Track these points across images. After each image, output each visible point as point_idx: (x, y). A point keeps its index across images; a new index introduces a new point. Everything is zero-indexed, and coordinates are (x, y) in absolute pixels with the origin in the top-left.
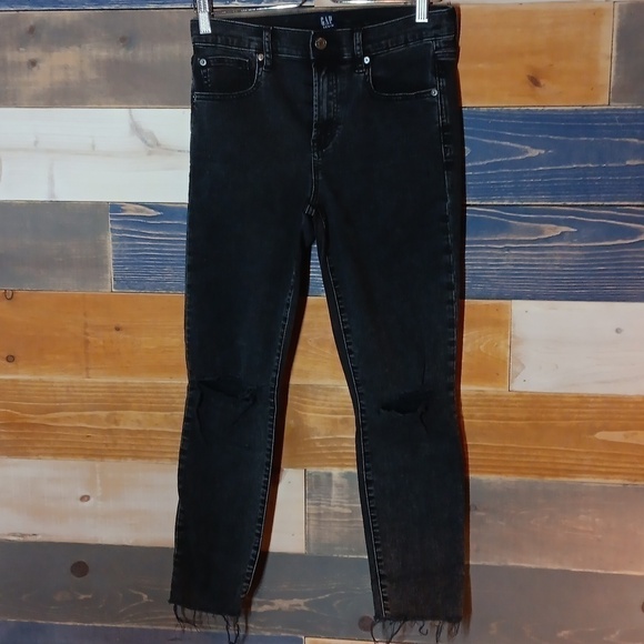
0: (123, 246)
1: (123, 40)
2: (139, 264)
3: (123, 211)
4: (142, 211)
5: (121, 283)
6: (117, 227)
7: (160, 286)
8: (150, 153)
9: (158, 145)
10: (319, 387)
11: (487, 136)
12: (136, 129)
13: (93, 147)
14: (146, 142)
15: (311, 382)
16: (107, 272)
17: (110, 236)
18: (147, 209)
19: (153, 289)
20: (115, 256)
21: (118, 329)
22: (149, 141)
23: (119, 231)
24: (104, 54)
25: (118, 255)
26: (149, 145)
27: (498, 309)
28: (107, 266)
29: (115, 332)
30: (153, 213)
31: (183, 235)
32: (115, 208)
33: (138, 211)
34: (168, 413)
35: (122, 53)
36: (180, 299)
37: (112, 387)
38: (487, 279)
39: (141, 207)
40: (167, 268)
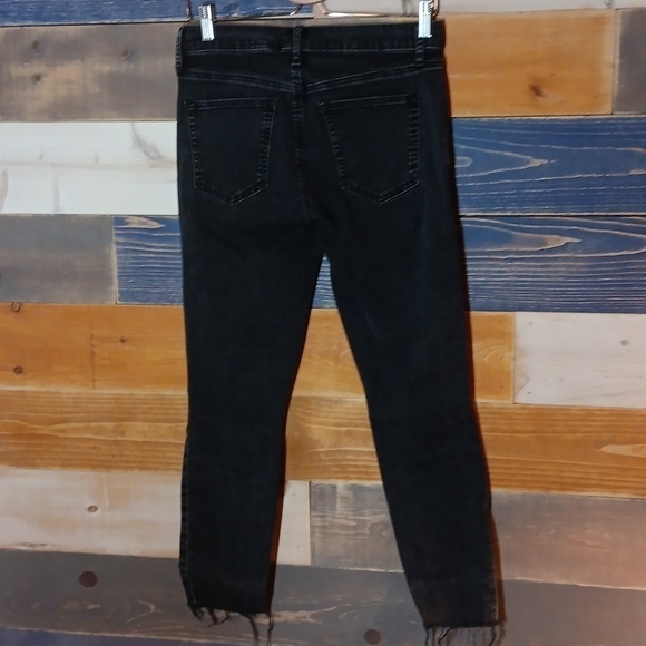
0: (127, 258)
1: (125, 53)
2: (143, 276)
3: (127, 224)
4: (145, 223)
5: (126, 295)
6: (121, 240)
7: (164, 298)
8: (152, 166)
9: (160, 157)
10: (322, 399)
11: (488, 146)
12: (139, 142)
13: (97, 160)
14: (148, 155)
15: (314, 394)
16: (112, 284)
17: (114, 248)
18: (151, 222)
19: (158, 301)
20: (119, 268)
21: (123, 341)
22: (152, 154)
23: (124, 244)
24: (106, 68)
25: (122, 267)
26: (151, 158)
27: (502, 320)
28: (111, 278)
29: (120, 344)
30: (156, 225)
32: (119, 220)
33: (141, 223)
34: (173, 425)
35: (124, 67)
36: (178, 310)
37: (117, 398)
38: (490, 291)
39: (145, 220)
40: (171, 281)
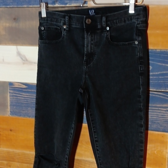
0: (13, 99)
1: (15, 19)
2: (19, 106)
3: (14, 85)
4: (20, 86)
5: (12, 113)
6: (11, 91)
7: (27, 115)
8: (24, 64)
9: (27, 60)
10: (86, 161)
12: (19, 54)
13: (3, 60)
14: (22, 59)
15: (83, 158)
16: (8, 108)
17: (9, 94)
18: (23, 85)
19: (24, 116)
20: (10, 102)
21: (11, 130)
22: (24, 59)
23: (12, 93)
24: (8, 25)
25: (11, 102)
26: (23, 60)
27: (163, 136)
28: (7, 106)
29: (10, 132)
30: (24, 87)
31: (34, 96)
32: (11, 84)
33: (19, 85)
34: (29, 165)
35: (14, 25)
36: (33, 120)
37: (8, 152)
38: (158, 123)
39: (21, 84)
40: (29, 108)
